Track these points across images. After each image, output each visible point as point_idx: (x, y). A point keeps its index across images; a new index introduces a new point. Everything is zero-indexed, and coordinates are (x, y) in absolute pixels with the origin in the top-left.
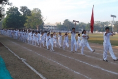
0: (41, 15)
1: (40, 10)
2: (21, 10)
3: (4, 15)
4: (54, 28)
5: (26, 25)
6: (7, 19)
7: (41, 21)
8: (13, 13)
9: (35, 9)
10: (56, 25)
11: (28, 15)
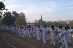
0: (25, 17)
1: (24, 14)
2: (12, 14)
3: (2, 17)
4: (32, 24)
5: (15, 22)
6: (4, 19)
7: (25, 20)
8: (8, 15)
9: (21, 13)
10: (34, 23)
11: (17, 17)
